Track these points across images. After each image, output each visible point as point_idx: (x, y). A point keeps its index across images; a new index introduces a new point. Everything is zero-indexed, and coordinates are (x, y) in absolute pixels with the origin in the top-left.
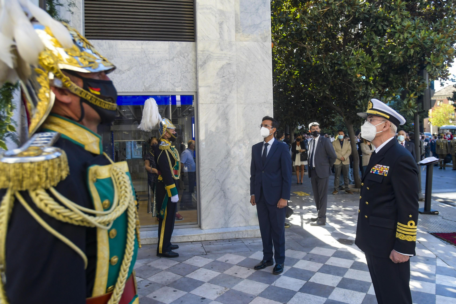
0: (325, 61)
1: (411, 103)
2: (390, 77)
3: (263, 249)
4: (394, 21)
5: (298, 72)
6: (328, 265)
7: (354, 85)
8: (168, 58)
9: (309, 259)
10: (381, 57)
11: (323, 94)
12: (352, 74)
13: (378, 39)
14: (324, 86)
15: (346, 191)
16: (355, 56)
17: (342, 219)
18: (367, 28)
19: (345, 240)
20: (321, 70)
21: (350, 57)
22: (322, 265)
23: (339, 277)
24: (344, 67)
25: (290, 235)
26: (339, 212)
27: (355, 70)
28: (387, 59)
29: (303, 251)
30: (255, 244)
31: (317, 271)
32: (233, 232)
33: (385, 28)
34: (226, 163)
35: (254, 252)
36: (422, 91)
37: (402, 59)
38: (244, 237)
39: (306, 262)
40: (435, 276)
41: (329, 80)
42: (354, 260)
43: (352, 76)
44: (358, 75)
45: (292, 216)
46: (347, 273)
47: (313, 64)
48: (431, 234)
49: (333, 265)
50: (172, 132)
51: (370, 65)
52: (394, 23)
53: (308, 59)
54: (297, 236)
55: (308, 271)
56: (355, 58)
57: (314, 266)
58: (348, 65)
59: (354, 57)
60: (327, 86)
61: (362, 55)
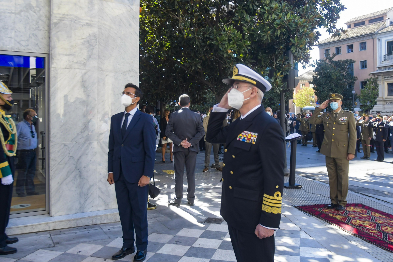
0: (197, 35)
1: (277, 81)
2: (259, 56)
3: (122, 235)
4: (263, 2)
5: (169, 44)
6: (196, 247)
7: (225, 61)
8: (13, 11)
9: (175, 242)
10: (251, 36)
11: (195, 68)
12: (223, 50)
13: (248, 18)
14: (196, 60)
15: (217, 169)
16: (227, 32)
17: (211, 197)
18: (239, 6)
19: (214, 218)
20: (193, 43)
21: (222, 33)
22: (190, 247)
23: (206, 259)
24: (216, 42)
25: (156, 217)
26: (208, 190)
27: (227, 46)
28: (256, 37)
29: (169, 234)
30: (116, 230)
31: (184, 256)
32: (89, 217)
33: (255, 8)
34: (83, 137)
35: (114, 239)
36: (287, 71)
37: (269, 39)
38: (103, 222)
39: (173, 246)
40: (299, 249)
41: (200, 54)
42: (223, 239)
43: (223, 51)
44: (229, 51)
45: (159, 196)
46: (215, 254)
47: (185, 36)
48: (296, 207)
49: (200, 247)
50: (6, 98)
51: (240, 42)
52: (264, 4)
53: (180, 32)
54: (163, 218)
55: (173, 255)
56: (227, 34)
57: (180, 250)
58: (220, 41)
59: (225, 32)
60: (199, 60)
61: (234, 31)
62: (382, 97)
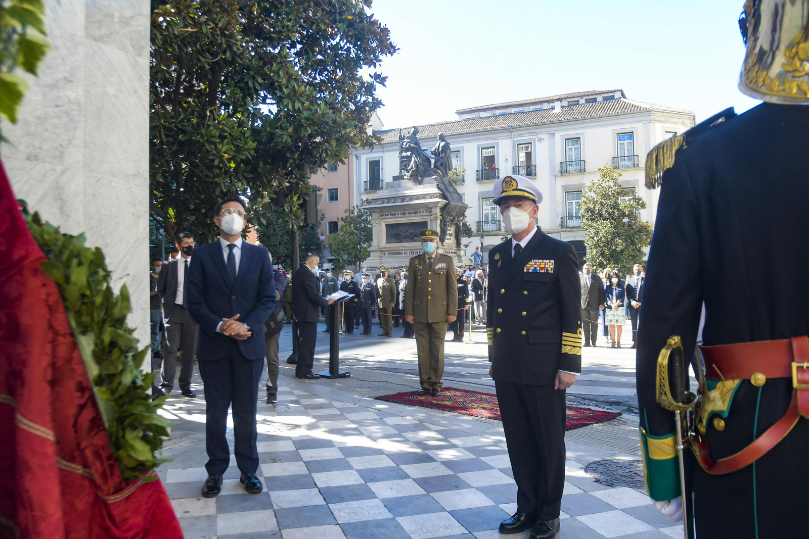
1: (297, 211)
12: (215, 152)
27: (221, 146)
28: (263, 136)
36: (306, 195)
43: (214, 155)
48: (377, 399)
58: (207, 136)
62: (378, 246)
